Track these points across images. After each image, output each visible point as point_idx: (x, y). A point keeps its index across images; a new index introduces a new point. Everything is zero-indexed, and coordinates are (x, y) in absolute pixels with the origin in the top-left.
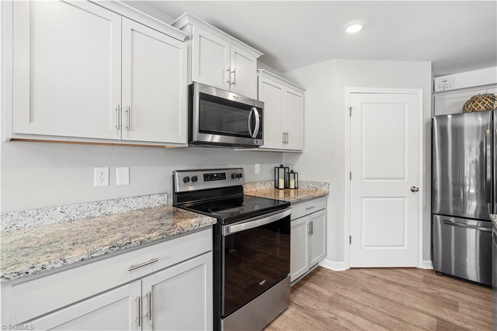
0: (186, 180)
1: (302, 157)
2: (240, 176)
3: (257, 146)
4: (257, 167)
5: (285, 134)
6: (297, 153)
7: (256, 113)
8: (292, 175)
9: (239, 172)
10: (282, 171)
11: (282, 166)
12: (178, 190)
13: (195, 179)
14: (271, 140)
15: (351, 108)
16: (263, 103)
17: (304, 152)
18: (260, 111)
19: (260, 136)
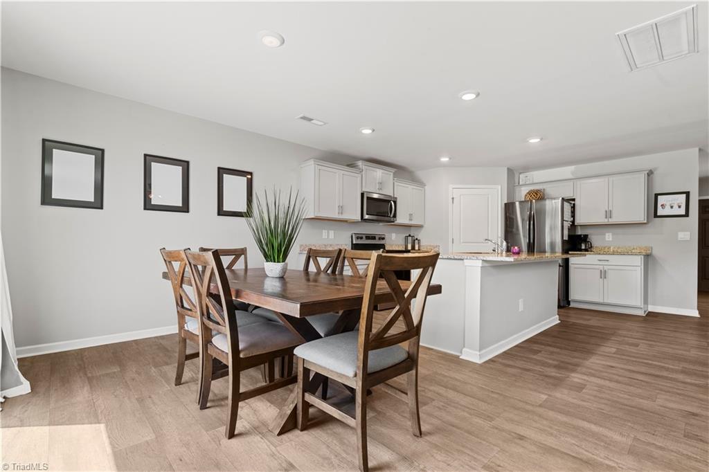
0: (357, 238)
1: (424, 229)
2: (383, 239)
3: (393, 222)
4: (394, 236)
5: (411, 215)
6: (420, 227)
7: (393, 203)
8: (416, 241)
9: (383, 236)
10: (410, 238)
11: (410, 236)
12: (354, 242)
13: (361, 238)
14: (401, 219)
15: (453, 198)
16: (396, 198)
17: (425, 226)
18: (395, 202)
19: (395, 216)
